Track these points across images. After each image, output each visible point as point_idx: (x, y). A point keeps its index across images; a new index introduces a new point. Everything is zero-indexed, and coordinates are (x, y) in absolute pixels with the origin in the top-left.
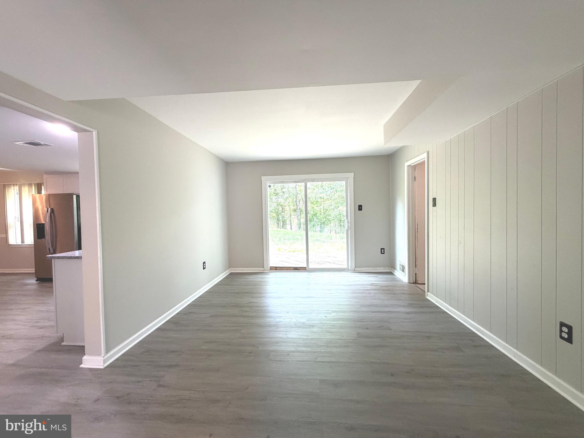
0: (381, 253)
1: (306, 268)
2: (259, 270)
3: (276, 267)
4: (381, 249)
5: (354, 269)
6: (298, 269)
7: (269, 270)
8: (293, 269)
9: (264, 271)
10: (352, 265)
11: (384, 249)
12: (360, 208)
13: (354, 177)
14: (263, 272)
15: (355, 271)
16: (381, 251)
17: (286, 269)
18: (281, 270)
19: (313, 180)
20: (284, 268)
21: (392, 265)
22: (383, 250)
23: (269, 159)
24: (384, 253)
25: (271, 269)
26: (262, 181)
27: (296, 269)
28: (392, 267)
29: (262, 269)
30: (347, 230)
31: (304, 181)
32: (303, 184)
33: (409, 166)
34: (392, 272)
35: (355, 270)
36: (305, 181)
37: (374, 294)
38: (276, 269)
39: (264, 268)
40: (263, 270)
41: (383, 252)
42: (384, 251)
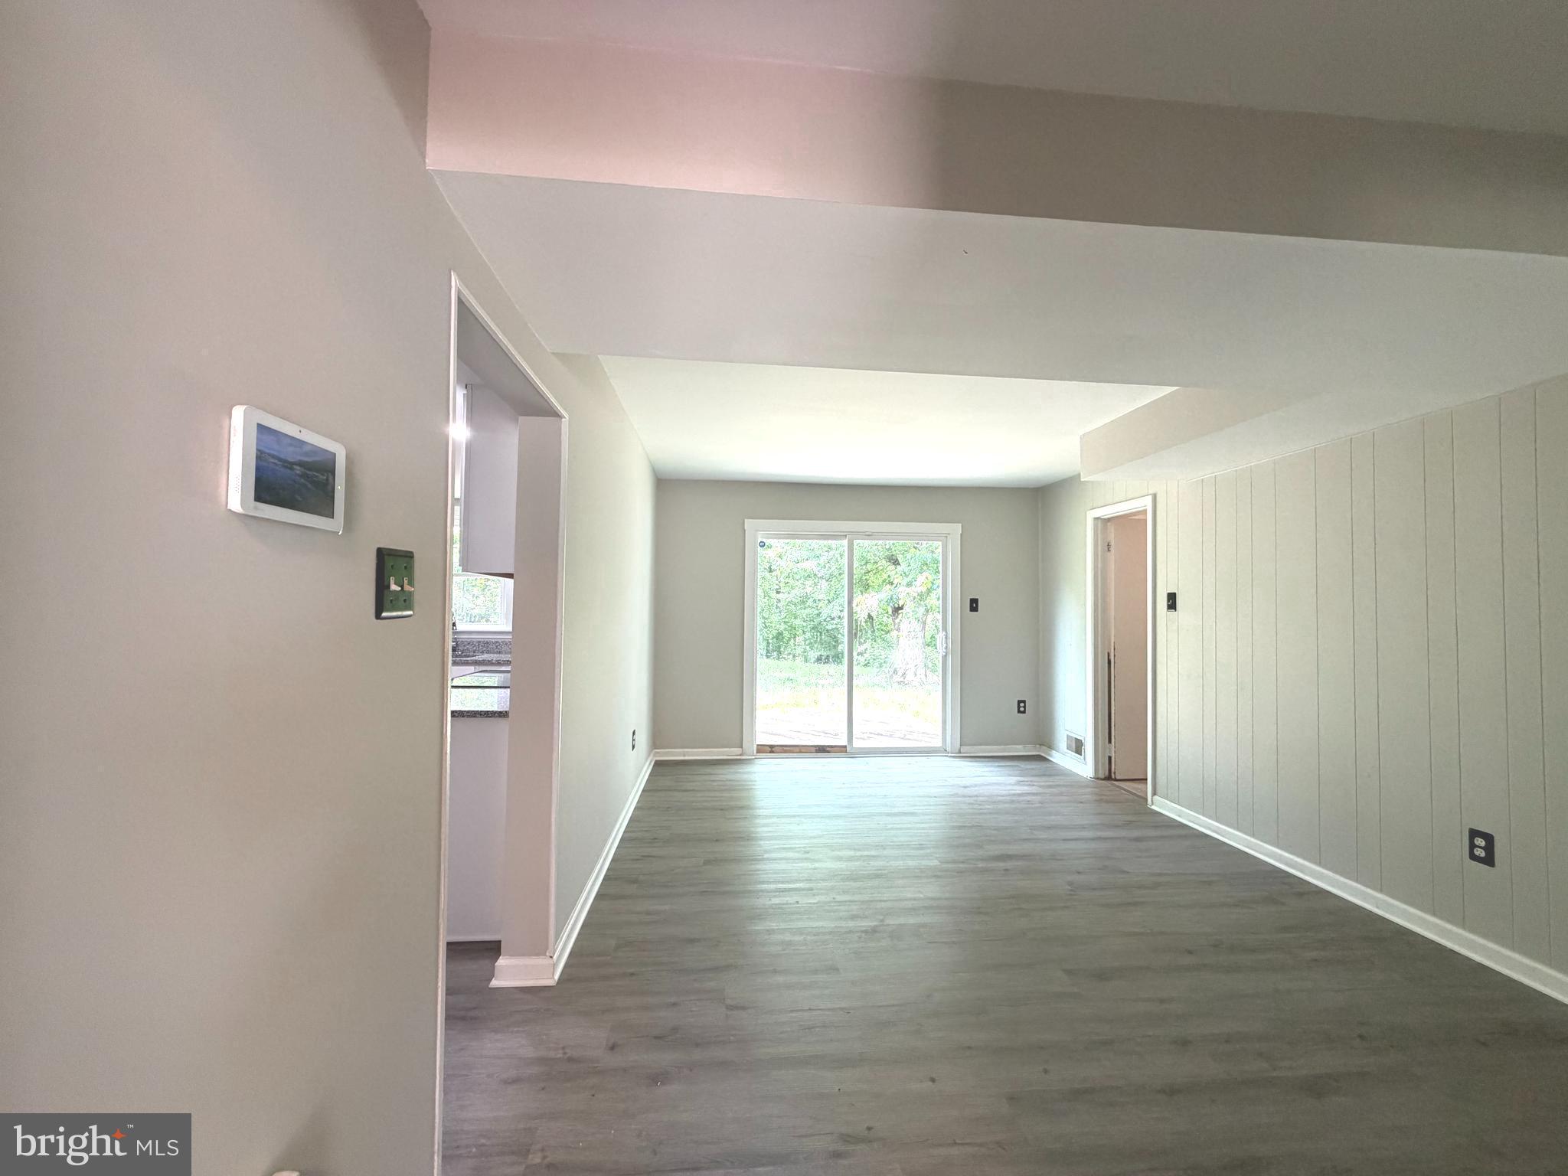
0: (1019, 712)
1: (845, 747)
2: (731, 752)
3: (771, 746)
4: (1019, 702)
5: (957, 751)
6: (828, 749)
7: (755, 752)
8: (813, 749)
9: (740, 755)
10: (953, 740)
11: (1024, 702)
12: (974, 605)
13: (961, 535)
14: (740, 760)
15: (960, 755)
16: (1019, 707)
17: (797, 749)
18: (785, 752)
19: (869, 536)
20: (791, 748)
21: (1042, 736)
22: (1022, 705)
23: (763, 479)
24: (1024, 712)
25: (759, 751)
26: (745, 531)
27: (822, 750)
28: (1041, 745)
29: (738, 750)
30: (945, 657)
31: (846, 536)
32: (845, 542)
33: (1096, 519)
34: (1042, 757)
35: (960, 753)
36: (851, 536)
37: (1040, 803)
38: (772, 752)
39: (742, 747)
40: (740, 753)
41: (1022, 709)
42: (1025, 707)
